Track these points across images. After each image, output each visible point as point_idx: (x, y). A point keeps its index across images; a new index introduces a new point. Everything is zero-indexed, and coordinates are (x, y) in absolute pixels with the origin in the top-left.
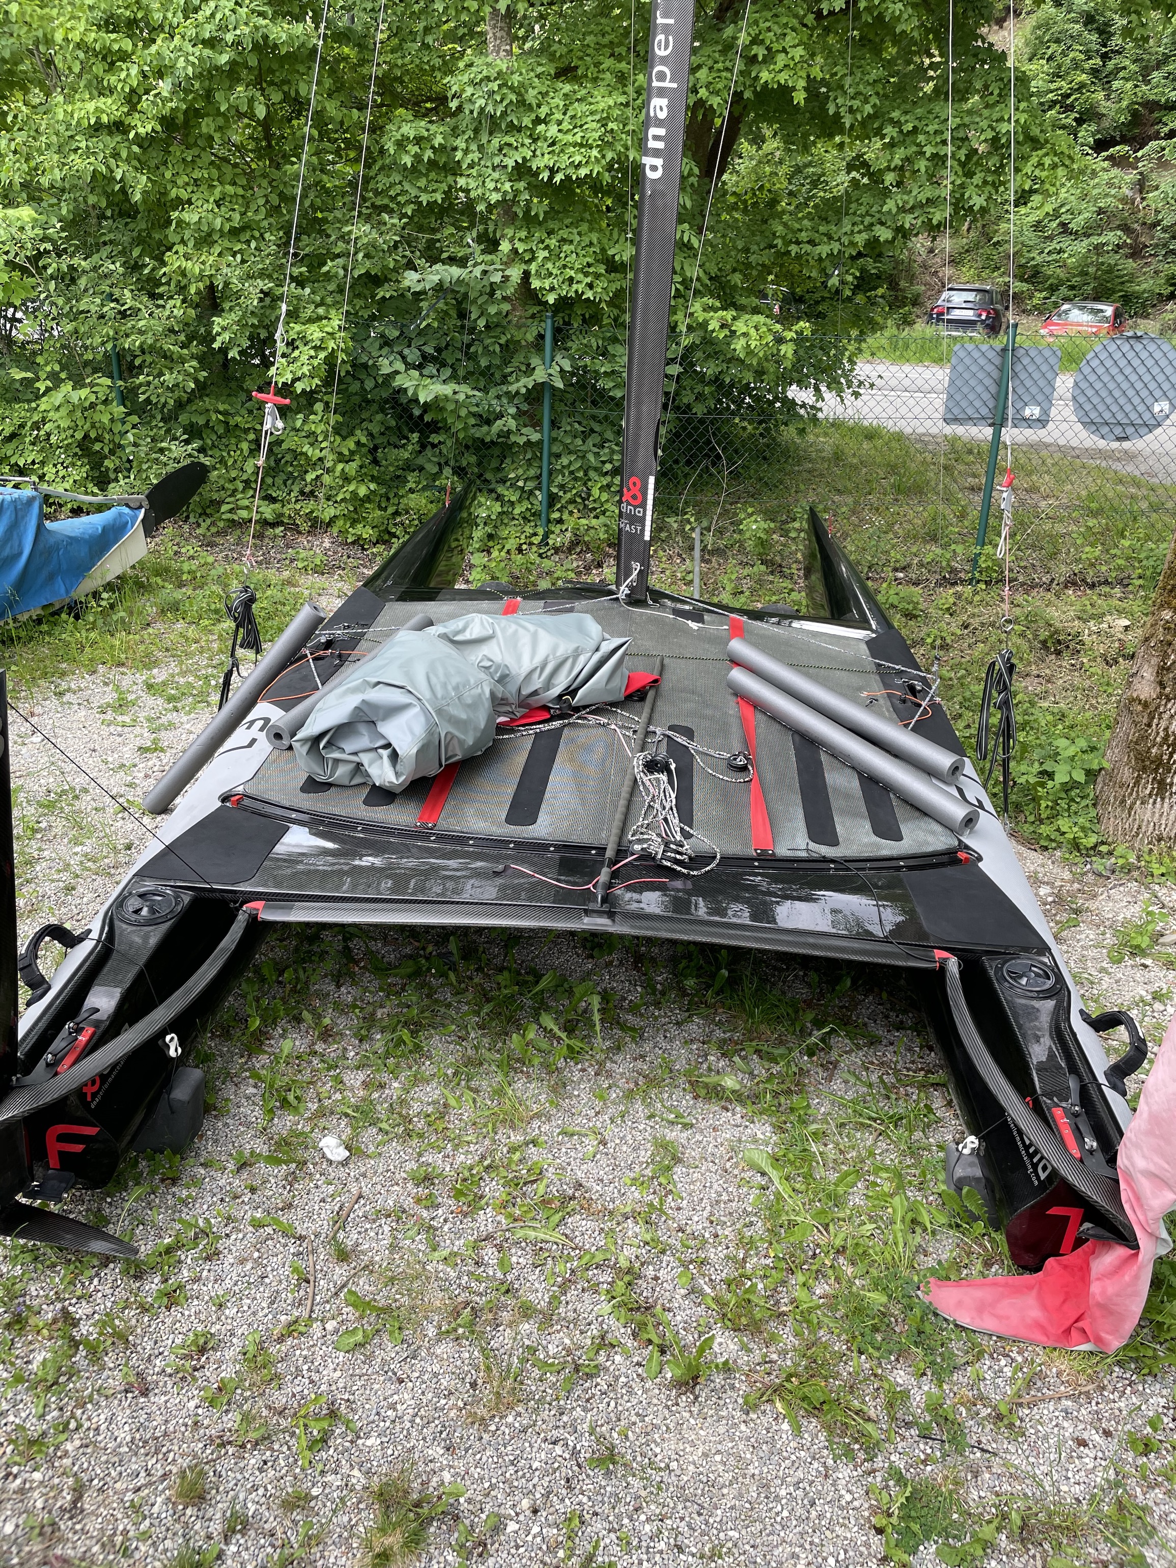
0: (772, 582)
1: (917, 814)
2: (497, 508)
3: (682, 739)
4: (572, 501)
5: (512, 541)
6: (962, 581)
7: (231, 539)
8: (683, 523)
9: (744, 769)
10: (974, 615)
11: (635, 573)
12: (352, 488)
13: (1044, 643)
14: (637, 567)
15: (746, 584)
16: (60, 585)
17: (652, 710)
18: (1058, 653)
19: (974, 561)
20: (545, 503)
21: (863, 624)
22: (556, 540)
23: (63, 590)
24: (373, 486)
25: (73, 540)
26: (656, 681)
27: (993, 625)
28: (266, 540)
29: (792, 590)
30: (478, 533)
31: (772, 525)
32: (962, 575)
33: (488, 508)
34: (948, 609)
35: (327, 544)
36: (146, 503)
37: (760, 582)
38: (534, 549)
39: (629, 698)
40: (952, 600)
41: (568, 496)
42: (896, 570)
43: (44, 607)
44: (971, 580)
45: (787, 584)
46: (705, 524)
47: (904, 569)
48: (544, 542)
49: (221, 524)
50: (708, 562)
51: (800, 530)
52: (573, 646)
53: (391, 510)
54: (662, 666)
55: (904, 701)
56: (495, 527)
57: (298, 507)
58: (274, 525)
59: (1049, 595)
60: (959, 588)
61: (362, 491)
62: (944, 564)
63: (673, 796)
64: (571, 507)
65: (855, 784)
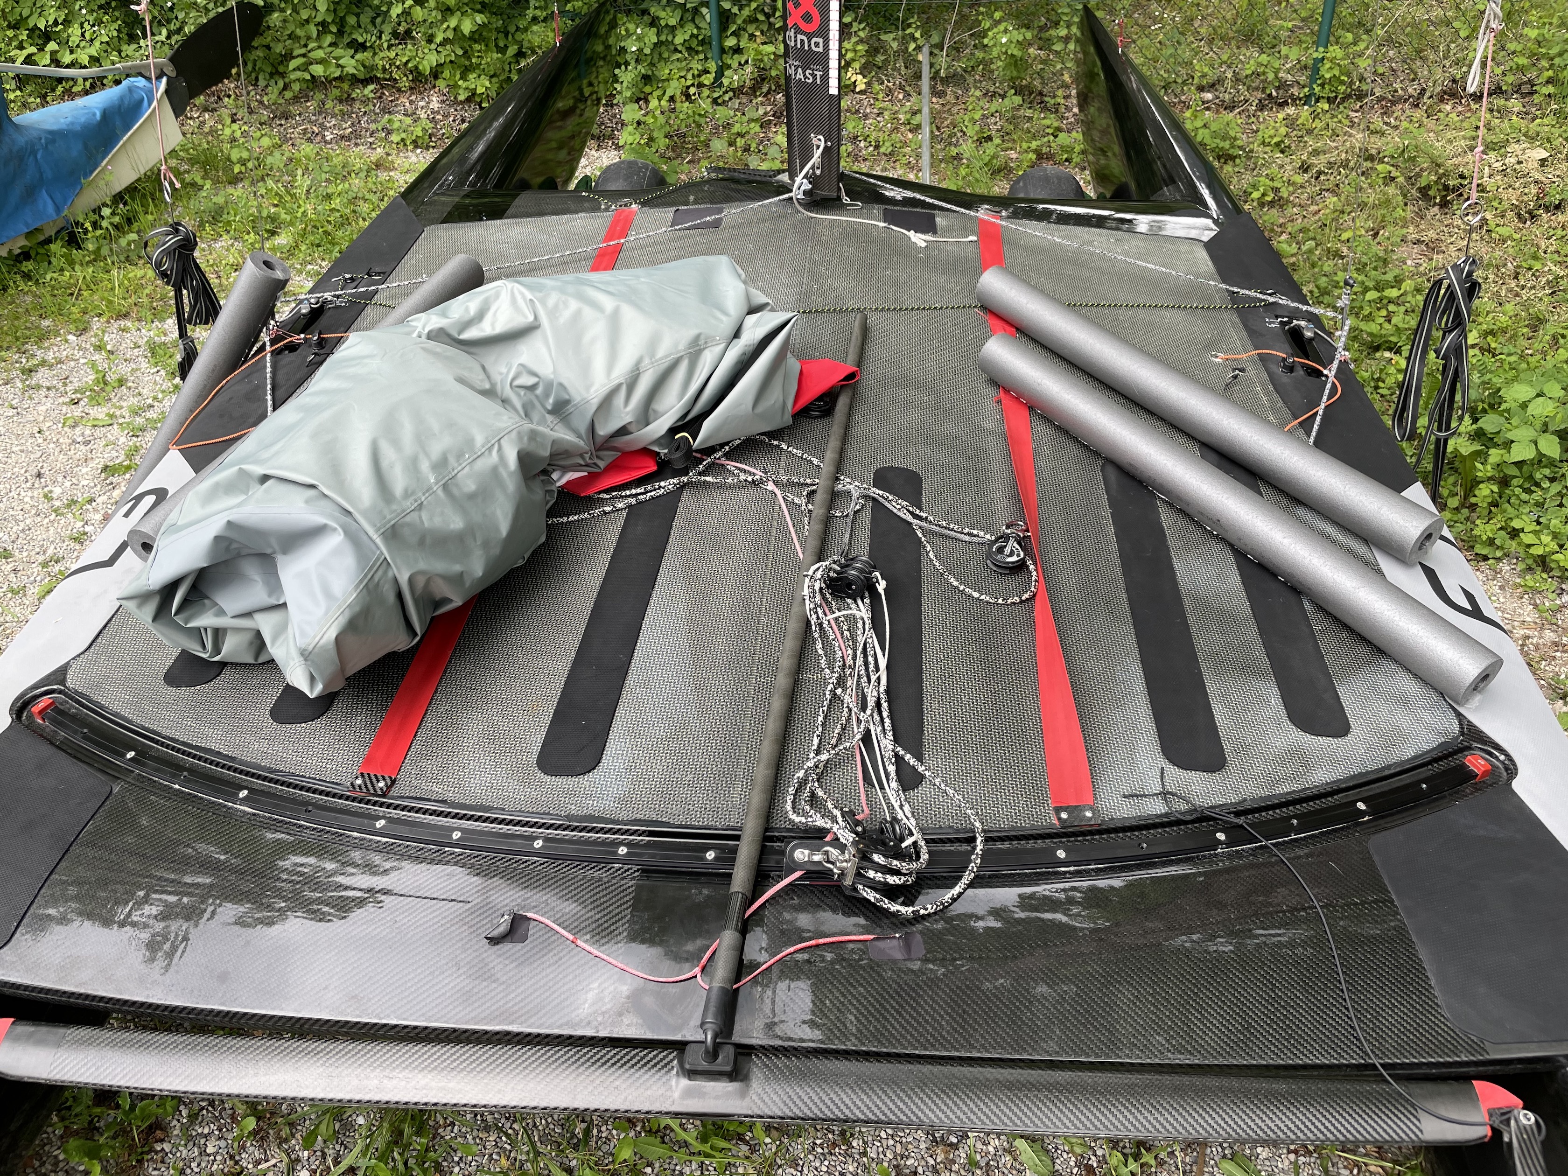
0: (1030, 119)
1: (1363, 651)
2: (652, 36)
3: (898, 506)
4: (752, 20)
5: (674, 84)
6: (1295, 100)
7: (312, 105)
8: (904, 41)
9: (1020, 567)
10: (1316, 153)
11: (818, 153)
12: (453, 23)
13: (1424, 191)
14: (819, 142)
15: (995, 125)
16: (45, 203)
17: (845, 439)
18: (1444, 204)
19: (1314, 69)
20: (715, 25)
21: (1195, 206)
22: (732, 78)
23: (50, 208)
24: (480, 18)
25: (55, 136)
26: (851, 376)
27: (1345, 164)
28: (357, 105)
29: (1059, 129)
30: (627, 76)
31: (1029, 35)
32: (1295, 91)
33: (640, 38)
34: (1278, 144)
35: (435, 105)
36: (170, 70)
37: (1013, 120)
38: (706, 92)
39: (803, 414)
40: (1283, 130)
41: (746, 12)
42: (1201, 89)
43: (29, 235)
44: (1308, 97)
45: (1051, 121)
46: (935, 39)
47: (1212, 86)
48: (717, 82)
49: (296, 87)
50: (941, 94)
51: (1066, 40)
52: (689, 334)
53: (512, 50)
54: (865, 331)
55: (1291, 369)
56: (652, 64)
57: (392, 54)
58: (365, 82)
59: (1418, 114)
60: (1291, 110)
61: (467, 27)
62: (1271, 76)
63: (883, 663)
64: (751, 29)
65: (1233, 580)
